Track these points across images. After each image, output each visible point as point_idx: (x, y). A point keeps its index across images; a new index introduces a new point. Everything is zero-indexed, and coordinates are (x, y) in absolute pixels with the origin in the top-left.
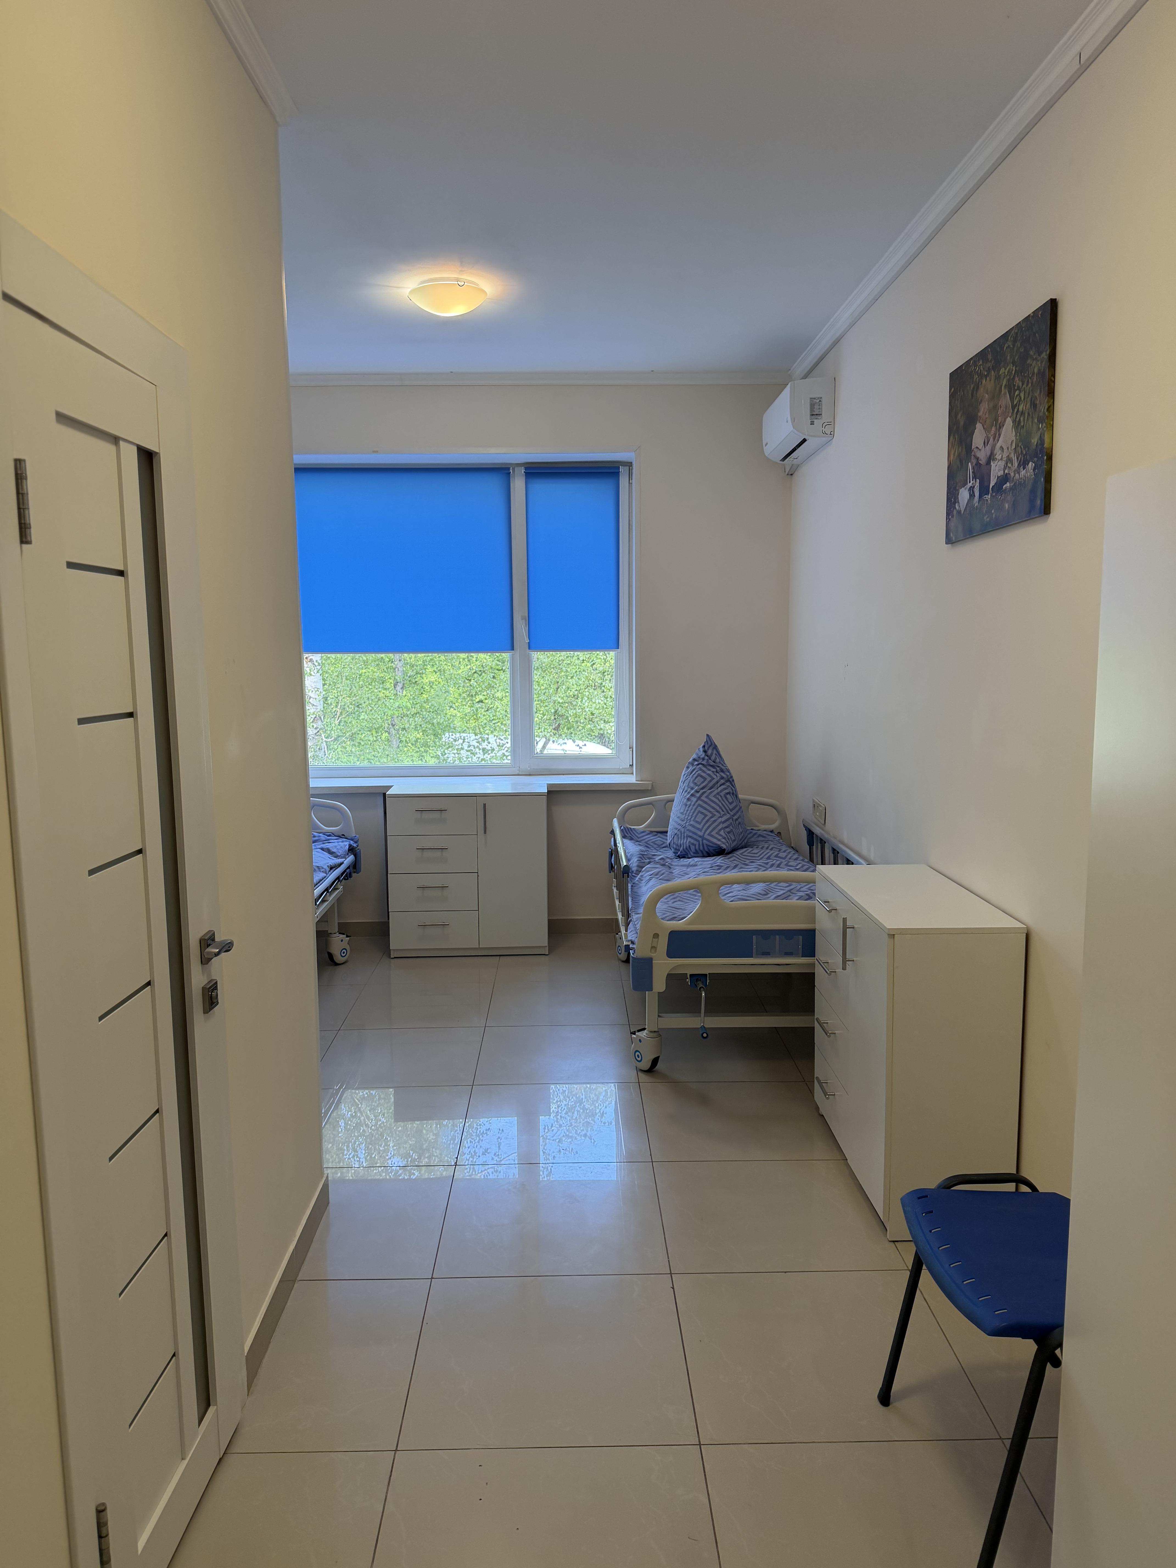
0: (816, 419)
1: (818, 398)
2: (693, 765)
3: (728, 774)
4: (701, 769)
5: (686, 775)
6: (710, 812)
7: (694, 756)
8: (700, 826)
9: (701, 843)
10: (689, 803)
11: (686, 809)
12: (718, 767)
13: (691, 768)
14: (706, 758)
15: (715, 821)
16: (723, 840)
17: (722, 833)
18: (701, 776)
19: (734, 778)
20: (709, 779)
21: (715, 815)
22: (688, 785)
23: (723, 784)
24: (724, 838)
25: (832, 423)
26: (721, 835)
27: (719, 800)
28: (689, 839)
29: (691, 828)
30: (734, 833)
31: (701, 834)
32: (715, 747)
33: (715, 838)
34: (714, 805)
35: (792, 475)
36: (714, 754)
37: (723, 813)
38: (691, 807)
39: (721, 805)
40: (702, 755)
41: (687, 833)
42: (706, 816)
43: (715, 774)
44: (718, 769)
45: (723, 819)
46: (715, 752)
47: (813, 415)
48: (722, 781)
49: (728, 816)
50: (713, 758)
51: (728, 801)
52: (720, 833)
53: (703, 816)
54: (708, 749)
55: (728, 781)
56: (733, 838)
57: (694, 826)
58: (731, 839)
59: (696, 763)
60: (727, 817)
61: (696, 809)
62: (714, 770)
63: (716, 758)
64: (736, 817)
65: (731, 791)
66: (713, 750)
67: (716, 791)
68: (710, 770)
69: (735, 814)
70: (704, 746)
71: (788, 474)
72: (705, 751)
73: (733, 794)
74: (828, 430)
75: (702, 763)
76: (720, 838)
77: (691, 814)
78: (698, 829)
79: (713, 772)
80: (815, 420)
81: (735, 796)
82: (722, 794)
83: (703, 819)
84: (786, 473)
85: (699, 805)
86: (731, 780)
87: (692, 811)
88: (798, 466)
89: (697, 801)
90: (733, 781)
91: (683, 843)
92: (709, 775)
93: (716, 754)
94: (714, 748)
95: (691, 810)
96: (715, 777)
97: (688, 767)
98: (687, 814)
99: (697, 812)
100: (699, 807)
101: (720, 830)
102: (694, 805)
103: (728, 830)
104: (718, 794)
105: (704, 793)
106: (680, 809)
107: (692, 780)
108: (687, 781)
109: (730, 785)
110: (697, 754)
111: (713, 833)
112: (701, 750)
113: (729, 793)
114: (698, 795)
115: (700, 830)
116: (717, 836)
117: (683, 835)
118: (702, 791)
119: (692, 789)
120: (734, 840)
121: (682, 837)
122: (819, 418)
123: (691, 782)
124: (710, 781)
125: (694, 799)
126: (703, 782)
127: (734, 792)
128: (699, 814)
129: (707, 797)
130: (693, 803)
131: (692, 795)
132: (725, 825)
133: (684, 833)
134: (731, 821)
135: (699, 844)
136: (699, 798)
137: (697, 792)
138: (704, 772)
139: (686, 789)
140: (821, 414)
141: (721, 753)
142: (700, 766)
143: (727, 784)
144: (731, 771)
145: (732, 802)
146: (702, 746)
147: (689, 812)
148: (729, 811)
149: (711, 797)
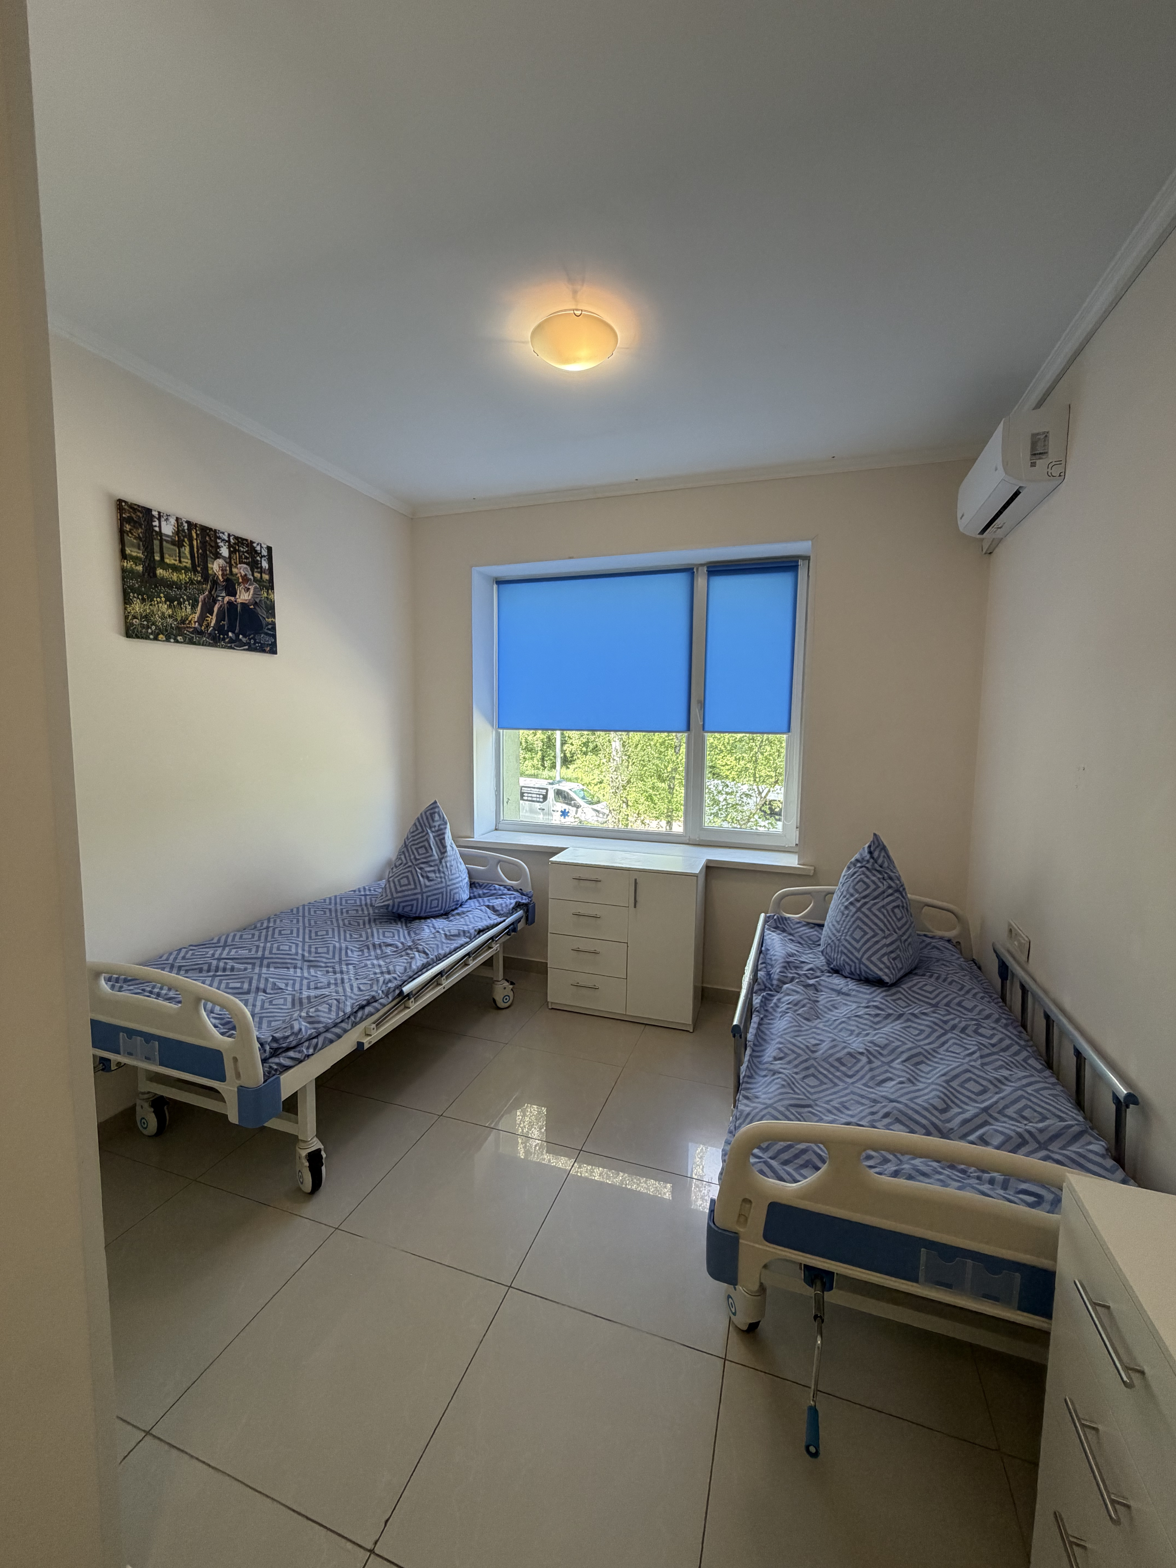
0: (1040, 459)
1: (1044, 433)
2: (855, 865)
3: (898, 882)
4: (864, 873)
5: (846, 877)
6: (871, 928)
7: (857, 856)
8: (858, 946)
9: (858, 967)
10: (846, 912)
11: (843, 919)
12: (886, 873)
13: (852, 871)
14: (872, 861)
15: (877, 942)
16: (886, 970)
17: (885, 959)
18: (865, 883)
19: (906, 886)
20: (873, 887)
21: (878, 934)
22: (848, 890)
23: (891, 895)
24: (888, 968)
25: (1062, 462)
26: (884, 963)
27: (884, 915)
28: (844, 957)
29: (846, 944)
30: (901, 959)
31: (859, 956)
32: (884, 848)
33: (876, 965)
34: (877, 921)
35: (990, 553)
36: (882, 857)
37: (889, 932)
38: (848, 918)
39: (885, 920)
40: (866, 856)
41: (841, 948)
42: (866, 933)
43: (881, 882)
44: (886, 875)
45: (888, 941)
46: (883, 854)
47: (1035, 454)
48: (890, 891)
49: (895, 936)
50: (880, 861)
51: (896, 916)
52: (883, 959)
53: (863, 933)
54: (875, 850)
55: (897, 891)
56: (900, 966)
57: (850, 943)
58: (897, 967)
59: (859, 865)
60: (894, 939)
61: (854, 922)
62: (880, 876)
63: (883, 862)
64: (905, 937)
65: (901, 904)
66: (880, 852)
67: (881, 904)
68: (874, 875)
69: (904, 933)
70: (870, 847)
71: (985, 553)
72: (870, 853)
73: (903, 907)
74: (1056, 471)
75: (867, 865)
76: (882, 966)
77: (848, 927)
78: (855, 948)
79: (879, 879)
80: (1038, 462)
81: (905, 910)
82: (889, 907)
83: (862, 937)
84: (984, 551)
85: (858, 918)
86: (901, 889)
87: (850, 923)
88: (1000, 540)
89: (856, 912)
90: (904, 889)
91: (837, 957)
92: (873, 882)
93: (884, 857)
94: (881, 849)
95: (849, 921)
96: (880, 885)
97: (849, 868)
98: (844, 926)
99: (854, 926)
100: (858, 921)
101: (883, 955)
102: (852, 916)
103: (893, 955)
104: (883, 907)
105: (866, 903)
106: (836, 916)
107: (852, 885)
108: (847, 885)
109: (900, 897)
110: (861, 855)
111: (873, 959)
112: (866, 850)
113: (898, 906)
114: (858, 905)
115: (858, 951)
116: (878, 963)
117: (837, 949)
118: (863, 901)
119: (852, 895)
120: (901, 968)
121: (836, 951)
122: (1044, 457)
123: (851, 887)
124: (875, 890)
125: (853, 909)
126: (865, 890)
127: (905, 905)
128: (858, 929)
129: (869, 909)
130: (851, 914)
131: (851, 903)
132: (891, 948)
133: (839, 947)
134: (898, 943)
135: (855, 966)
136: (859, 909)
137: (857, 900)
138: (868, 877)
139: (845, 893)
140: (1047, 453)
141: (891, 854)
142: (864, 869)
143: (896, 894)
144: (903, 879)
145: (902, 918)
146: (867, 845)
147: (845, 923)
148: (897, 930)
149: (874, 909)
